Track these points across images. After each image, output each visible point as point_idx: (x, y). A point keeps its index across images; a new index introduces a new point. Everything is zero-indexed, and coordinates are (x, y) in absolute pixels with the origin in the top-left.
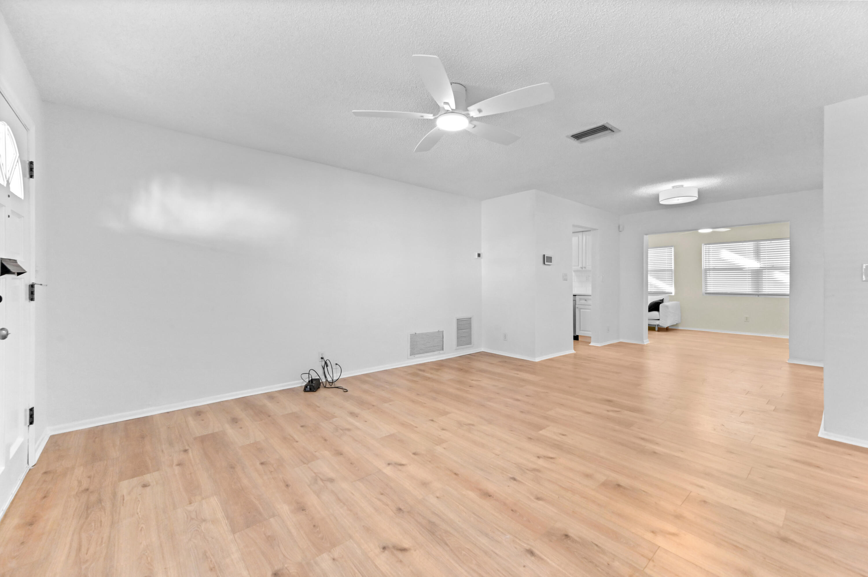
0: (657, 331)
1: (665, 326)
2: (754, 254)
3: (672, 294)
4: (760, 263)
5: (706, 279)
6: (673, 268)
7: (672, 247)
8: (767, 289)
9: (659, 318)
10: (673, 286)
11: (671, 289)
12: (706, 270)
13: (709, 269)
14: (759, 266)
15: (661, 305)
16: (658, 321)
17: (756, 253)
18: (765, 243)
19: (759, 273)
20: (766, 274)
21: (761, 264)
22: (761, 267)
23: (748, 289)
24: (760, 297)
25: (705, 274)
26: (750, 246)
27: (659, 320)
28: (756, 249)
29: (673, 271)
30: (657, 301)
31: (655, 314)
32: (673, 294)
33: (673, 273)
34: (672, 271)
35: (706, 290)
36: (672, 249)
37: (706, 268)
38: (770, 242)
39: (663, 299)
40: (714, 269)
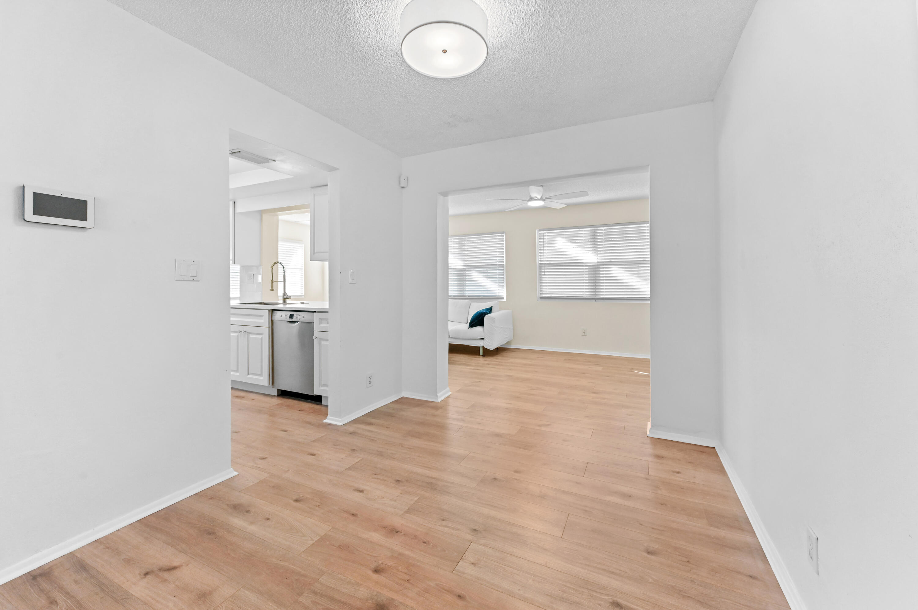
0: (482, 356)
1: (492, 347)
2: (591, 245)
3: (503, 299)
4: (598, 256)
5: (541, 277)
6: (505, 264)
7: (504, 233)
8: (605, 291)
9: (484, 336)
10: (505, 287)
11: (502, 292)
12: (542, 265)
13: (544, 264)
14: (596, 261)
15: (486, 317)
16: (482, 341)
17: (594, 243)
18: (602, 230)
19: (596, 270)
20: (603, 271)
21: (599, 258)
22: (598, 262)
23: (584, 291)
24: (599, 302)
25: (540, 272)
26: (586, 232)
27: (483, 339)
28: (594, 237)
29: (505, 266)
30: (482, 311)
31: (478, 329)
32: (505, 299)
33: (505, 269)
34: (503, 267)
35: (540, 294)
36: (503, 236)
37: (541, 263)
38: (607, 228)
39: (492, 307)
40: (550, 265)
